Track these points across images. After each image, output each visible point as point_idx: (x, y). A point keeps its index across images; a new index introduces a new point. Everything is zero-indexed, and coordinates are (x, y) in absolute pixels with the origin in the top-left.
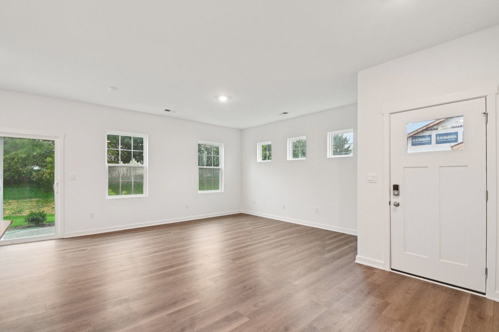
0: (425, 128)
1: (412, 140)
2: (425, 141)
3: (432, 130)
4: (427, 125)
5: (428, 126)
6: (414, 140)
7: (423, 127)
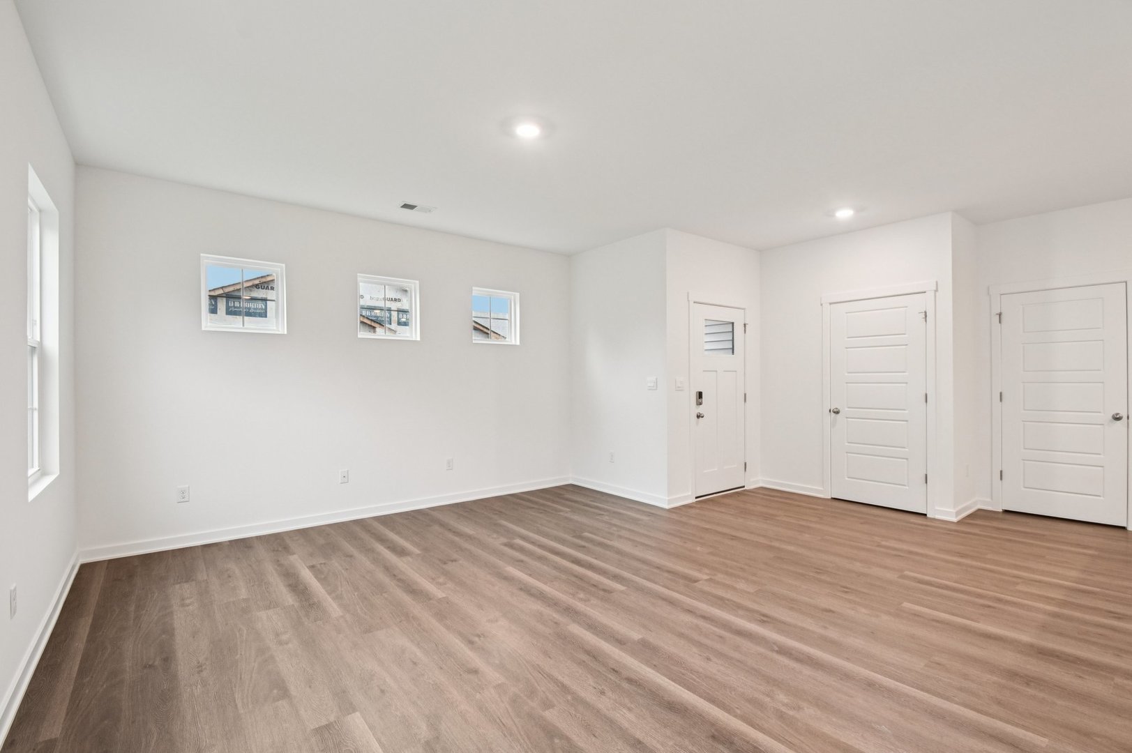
0: (257, 282)
1: (227, 303)
2: (254, 309)
3: (267, 288)
4: (262, 277)
5: (264, 280)
6: (231, 304)
7: (255, 279)
